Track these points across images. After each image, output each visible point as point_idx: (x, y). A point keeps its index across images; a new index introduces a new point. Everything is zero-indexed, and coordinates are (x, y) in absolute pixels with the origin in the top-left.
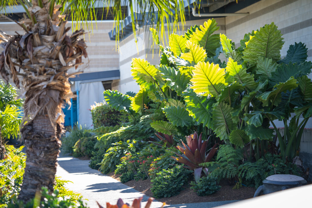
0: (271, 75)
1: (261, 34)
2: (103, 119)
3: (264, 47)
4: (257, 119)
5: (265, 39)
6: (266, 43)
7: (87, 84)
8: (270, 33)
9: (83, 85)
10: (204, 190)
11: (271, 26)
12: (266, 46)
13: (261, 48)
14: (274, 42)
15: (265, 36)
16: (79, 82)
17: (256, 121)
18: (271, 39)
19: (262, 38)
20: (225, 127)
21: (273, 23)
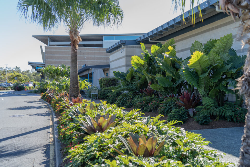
0: (227, 61)
1: (223, 39)
2: (106, 84)
3: (224, 46)
4: (234, 84)
5: (226, 42)
6: (225, 45)
7: (97, 70)
8: (229, 39)
9: (95, 70)
10: (204, 122)
11: (230, 35)
12: (225, 46)
13: (222, 48)
14: (229, 45)
15: (226, 41)
16: (94, 69)
17: (233, 85)
18: (228, 43)
19: (224, 42)
20: (204, 88)
21: (231, 34)
